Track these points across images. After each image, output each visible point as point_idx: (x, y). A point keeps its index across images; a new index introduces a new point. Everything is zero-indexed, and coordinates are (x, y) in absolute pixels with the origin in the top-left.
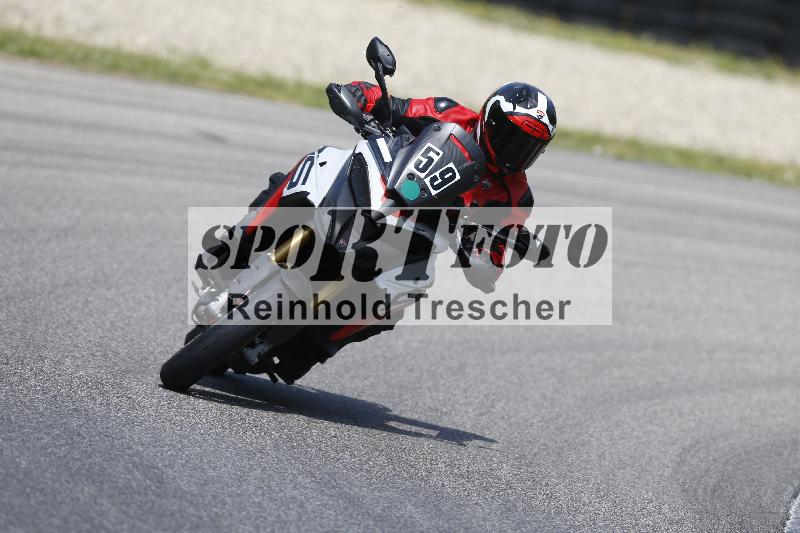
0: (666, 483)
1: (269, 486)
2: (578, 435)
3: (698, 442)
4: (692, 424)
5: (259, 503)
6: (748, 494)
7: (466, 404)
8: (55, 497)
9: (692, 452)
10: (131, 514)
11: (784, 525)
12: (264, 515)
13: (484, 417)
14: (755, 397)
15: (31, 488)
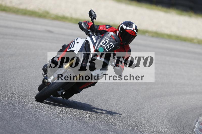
0: (164, 118)
1: (64, 119)
2: (142, 106)
3: (172, 108)
4: (171, 104)
5: (62, 123)
6: (185, 121)
7: (114, 98)
8: (10, 122)
9: (171, 110)
10: (29, 126)
11: (194, 129)
12: (63, 126)
13: (118, 102)
14: (187, 97)
15: (4, 119)
